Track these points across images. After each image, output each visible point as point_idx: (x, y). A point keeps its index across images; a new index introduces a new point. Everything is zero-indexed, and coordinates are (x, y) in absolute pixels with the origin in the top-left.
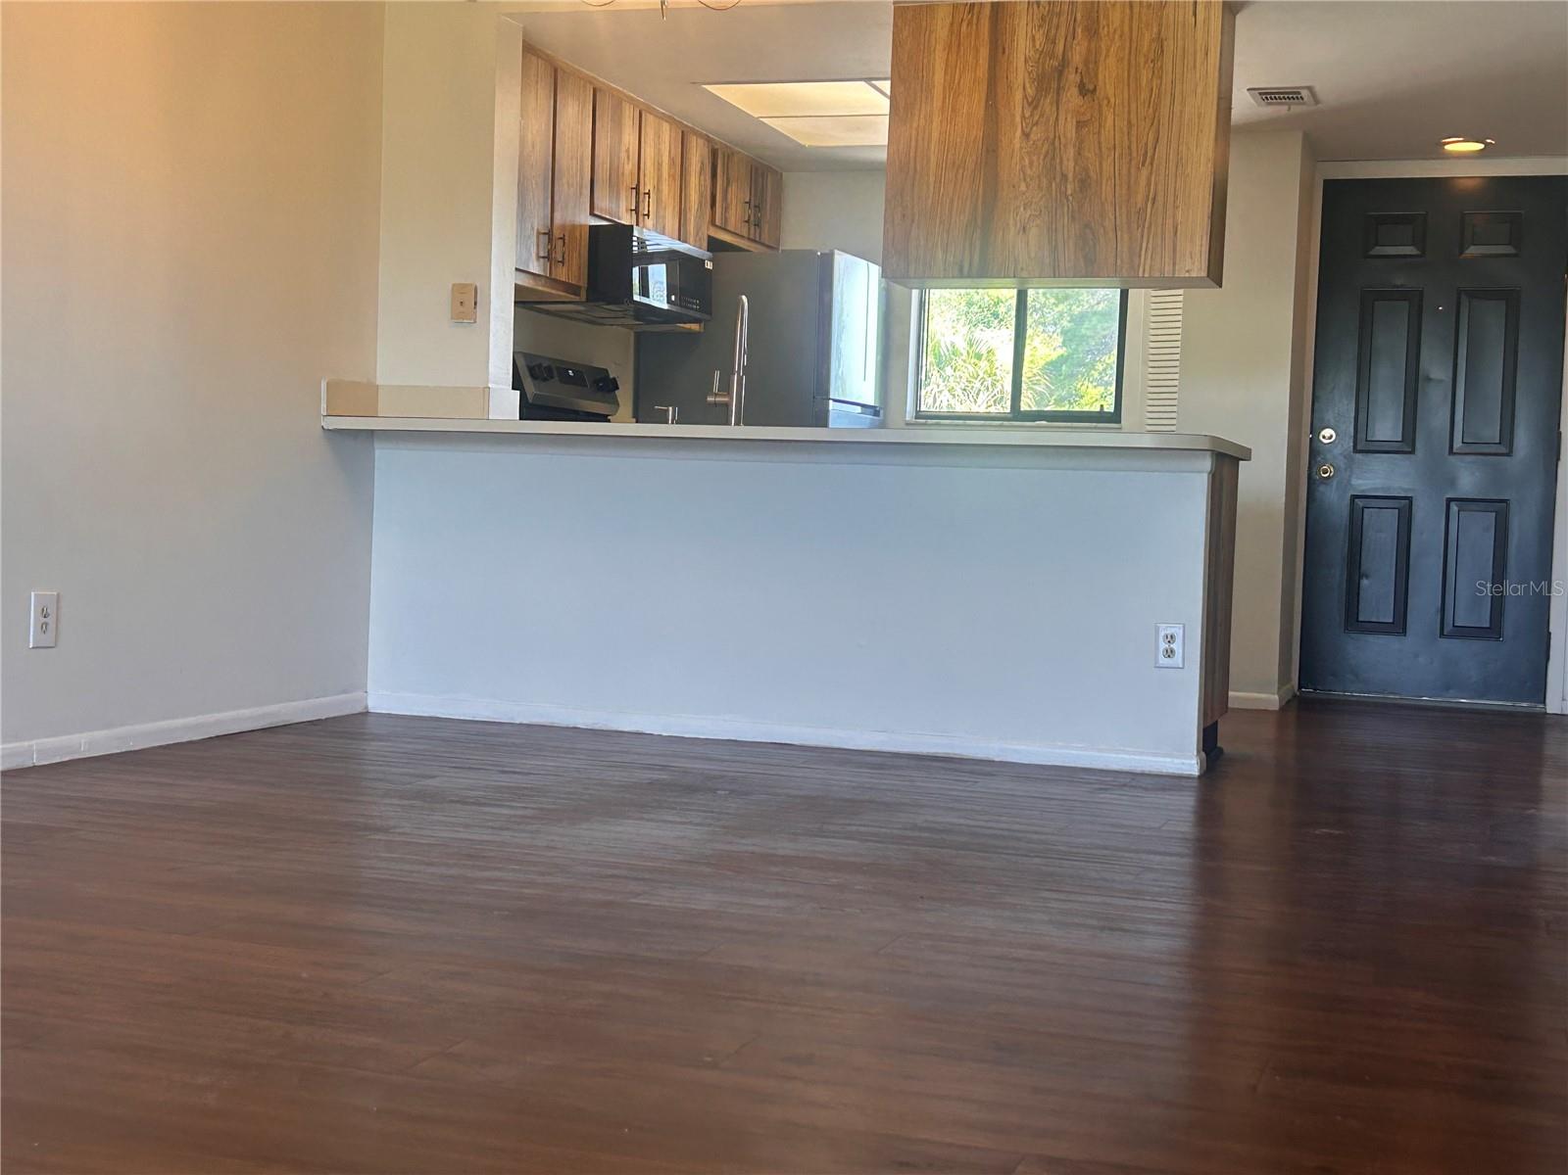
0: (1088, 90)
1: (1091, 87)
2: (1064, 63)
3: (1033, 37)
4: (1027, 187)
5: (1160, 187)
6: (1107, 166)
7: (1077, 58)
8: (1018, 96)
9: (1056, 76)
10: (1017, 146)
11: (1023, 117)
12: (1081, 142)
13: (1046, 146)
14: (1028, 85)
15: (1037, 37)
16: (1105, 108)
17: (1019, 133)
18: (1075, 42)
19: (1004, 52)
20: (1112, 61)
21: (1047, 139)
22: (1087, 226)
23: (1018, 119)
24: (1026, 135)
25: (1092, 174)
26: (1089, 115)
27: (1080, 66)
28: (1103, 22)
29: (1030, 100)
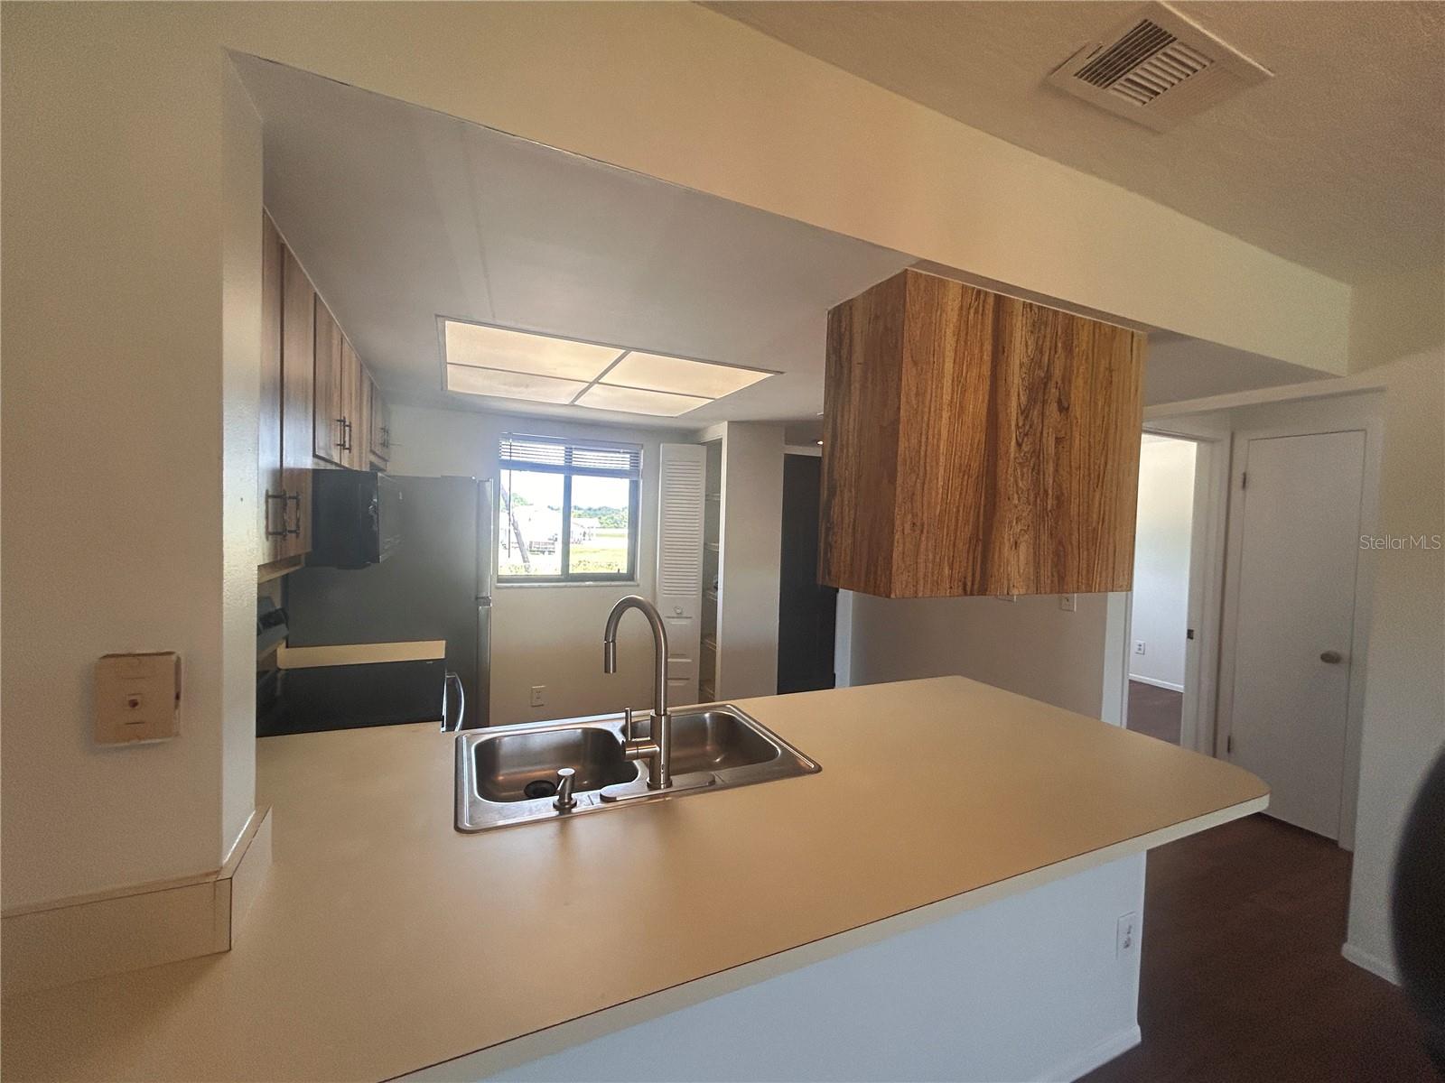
0: (1063, 408)
1: (1066, 405)
2: (1048, 376)
3: (1027, 342)
4: (1019, 501)
5: (1107, 508)
6: (1075, 485)
7: (1057, 373)
8: (1014, 404)
9: (1043, 386)
10: (1012, 455)
11: (1017, 425)
12: (1058, 459)
13: (1033, 459)
14: (1021, 393)
15: (1029, 343)
16: (1074, 428)
17: (1014, 442)
18: (1057, 356)
19: (1004, 352)
20: (1080, 382)
21: (1034, 452)
22: (1060, 543)
23: (1013, 427)
24: (1019, 445)
25: (1065, 491)
26: (1063, 432)
27: (1060, 383)
28: (1075, 343)
29: (1023, 407)
